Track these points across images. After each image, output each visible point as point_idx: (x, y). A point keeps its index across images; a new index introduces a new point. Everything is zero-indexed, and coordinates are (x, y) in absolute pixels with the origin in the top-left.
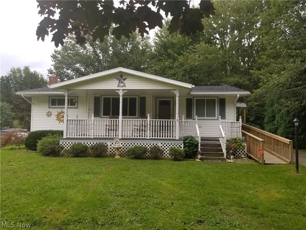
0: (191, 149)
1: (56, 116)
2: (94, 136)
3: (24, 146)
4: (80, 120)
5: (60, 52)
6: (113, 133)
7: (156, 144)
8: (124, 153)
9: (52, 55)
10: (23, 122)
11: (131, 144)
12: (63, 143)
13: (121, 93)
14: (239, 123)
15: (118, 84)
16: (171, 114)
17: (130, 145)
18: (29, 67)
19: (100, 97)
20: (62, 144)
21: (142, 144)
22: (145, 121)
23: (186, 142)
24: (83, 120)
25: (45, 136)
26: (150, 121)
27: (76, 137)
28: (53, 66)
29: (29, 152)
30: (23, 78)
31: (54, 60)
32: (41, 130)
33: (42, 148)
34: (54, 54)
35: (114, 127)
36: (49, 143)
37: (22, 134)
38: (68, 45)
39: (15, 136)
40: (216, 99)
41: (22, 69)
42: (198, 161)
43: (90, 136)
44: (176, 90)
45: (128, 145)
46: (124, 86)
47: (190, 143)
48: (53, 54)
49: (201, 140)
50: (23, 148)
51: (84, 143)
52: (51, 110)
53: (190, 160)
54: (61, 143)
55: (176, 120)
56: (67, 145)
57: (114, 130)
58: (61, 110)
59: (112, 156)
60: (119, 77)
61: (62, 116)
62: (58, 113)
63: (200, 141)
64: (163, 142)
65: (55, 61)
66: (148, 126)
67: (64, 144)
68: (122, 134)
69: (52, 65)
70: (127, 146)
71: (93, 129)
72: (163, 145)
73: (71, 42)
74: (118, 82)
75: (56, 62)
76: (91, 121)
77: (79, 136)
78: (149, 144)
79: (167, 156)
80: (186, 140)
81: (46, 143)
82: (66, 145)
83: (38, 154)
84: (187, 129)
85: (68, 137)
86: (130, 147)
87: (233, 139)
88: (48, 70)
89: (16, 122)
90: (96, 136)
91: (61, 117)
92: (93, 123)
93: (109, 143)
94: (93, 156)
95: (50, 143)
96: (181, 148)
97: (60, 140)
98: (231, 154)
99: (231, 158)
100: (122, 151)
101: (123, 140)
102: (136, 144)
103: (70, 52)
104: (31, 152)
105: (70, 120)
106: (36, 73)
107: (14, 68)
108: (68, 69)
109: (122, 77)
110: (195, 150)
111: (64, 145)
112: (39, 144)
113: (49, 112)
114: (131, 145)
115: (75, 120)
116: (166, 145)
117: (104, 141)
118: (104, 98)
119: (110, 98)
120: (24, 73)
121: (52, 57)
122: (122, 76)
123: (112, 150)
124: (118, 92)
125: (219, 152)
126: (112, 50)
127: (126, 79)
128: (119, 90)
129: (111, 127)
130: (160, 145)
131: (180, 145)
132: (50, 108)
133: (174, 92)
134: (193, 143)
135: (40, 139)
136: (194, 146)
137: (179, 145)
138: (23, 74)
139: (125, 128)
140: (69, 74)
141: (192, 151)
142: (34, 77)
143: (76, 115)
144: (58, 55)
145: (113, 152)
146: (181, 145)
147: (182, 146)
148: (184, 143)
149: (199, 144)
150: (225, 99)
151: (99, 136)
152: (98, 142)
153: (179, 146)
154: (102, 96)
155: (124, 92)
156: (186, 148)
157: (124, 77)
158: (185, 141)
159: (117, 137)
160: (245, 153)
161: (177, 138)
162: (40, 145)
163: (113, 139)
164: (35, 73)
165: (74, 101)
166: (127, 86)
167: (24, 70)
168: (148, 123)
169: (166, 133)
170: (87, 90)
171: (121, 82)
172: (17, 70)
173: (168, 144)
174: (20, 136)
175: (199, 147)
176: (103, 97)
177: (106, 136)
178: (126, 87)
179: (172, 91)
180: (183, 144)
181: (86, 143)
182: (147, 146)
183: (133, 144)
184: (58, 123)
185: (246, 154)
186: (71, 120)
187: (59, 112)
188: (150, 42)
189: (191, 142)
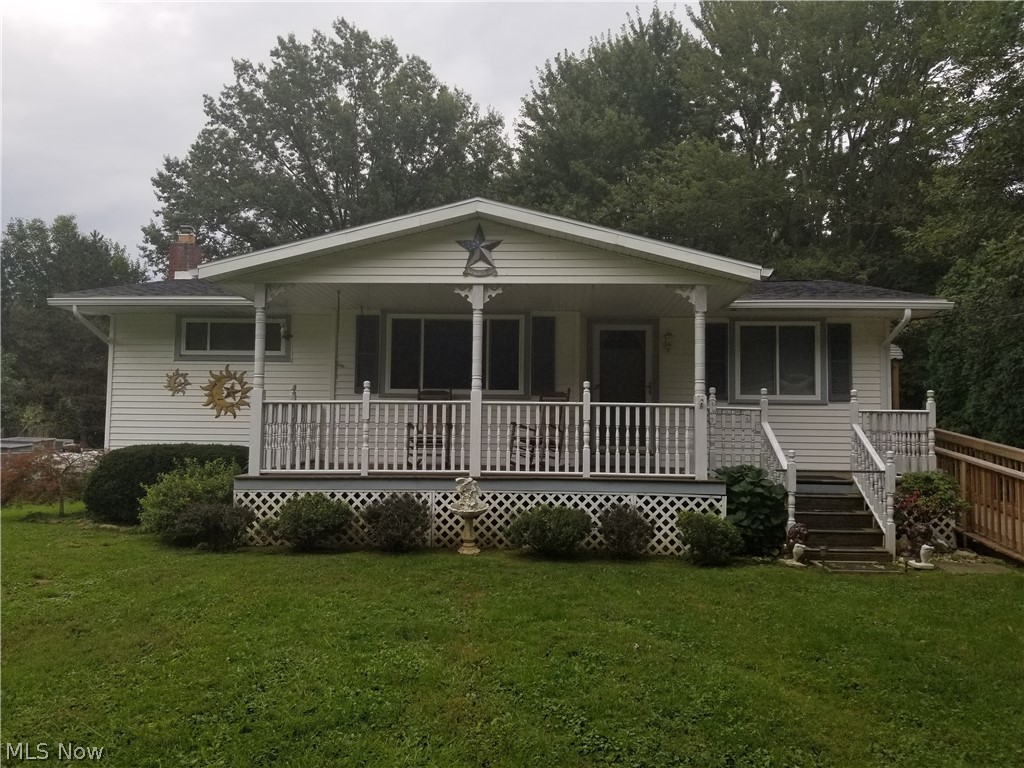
0: (757, 518)
1: (203, 389)
2: (371, 466)
3: (81, 506)
4: (304, 406)
5: (187, 167)
6: (439, 455)
7: (620, 500)
8: (490, 533)
9: (156, 177)
10: (54, 414)
11: (519, 498)
12: (246, 495)
13: (477, 300)
14: (924, 416)
15: (464, 265)
16: (647, 384)
17: (516, 501)
18: (73, 218)
19: (377, 317)
20: (243, 498)
21: (563, 499)
22: (572, 408)
23: (736, 489)
24: (309, 407)
25: (168, 467)
26: (593, 409)
27: (288, 470)
28: (161, 216)
29: (103, 529)
30: (52, 257)
31: (166, 195)
32: (150, 443)
33: (162, 517)
34: (165, 172)
35: (439, 433)
36: (191, 495)
37: (74, 461)
38: (214, 145)
39: (42, 466)
40: (817, 325)
41: (49, 223)
42: (793, 567)
43: (355, 466)
44: (693, 287)
45: (507, 504)
46: (491, 271)
47: (752, 494)
48: (160, 175)
49: (798, 482)
50: (79, 515)
51: (333, 495)
52: (185, 367)
53: (758, 563)
54: (238, 494)
55: (696, 404)
56: (265, 502)
57: (439, 442)
58: (223, 368)
59: (445, 546)
60: (472, 238)
61: (226, 389)
62: (212, 379)
63: (792, 486)
64: (647, 491)
65: (167, 200)
66: (586, 427)
67: (250, 498)
68: (483, 457)
69: (157, 214)
70: (504, 507)
71: (368, 442)
72: (647, 503)
73: (224, 133)
74: (466, 255)
75: (173, 201)
76: (360, 409)
77: (303, 465)
78: (588, 499)
79: (662, 545)
80: (737, 481)
81: (179, 495)
82: (259, 501)
83: (144, 540)
84: (728, 438)
85: (269, 470)
86: (514, 510)
87: (916, 478)
88: (144, 230)
89: (31, 414)
90: (381, 466)
91: (226, 392)
92: (366, 416)
93: (431, 496)
94: (369, 549)
95: (195, 497)
96: (718, 512)
97: (236, 484)
98: (919, 539)
99: (922, 552)
100: (485, 525)
101: (487, 485)
102: (538, 498)
103: (223, 169)
104: (111, 530)
105: (276, 405)
106: (100, 239)
107: (20, 221)
108: (213, 228)
109: (483, 239)
110: (775, 522)
111: (252, 501)
112: (151, 500)
113: (177, 374)
114: (519, 504)
115: (285, 405)
116: (660, 503)
117: (411, 489)
118: (396, 322)
119: (418, 322)
120: (54, 241)
121: (156, 183)
122: (480, 233)
123: (445, 522)
124: (467, 296)
125: (859, 528)
126: (370, 162)
127: (497, 243)
128: (470, 286)
129: (430, 432)
130: (632, 500)
131: (715, 502)
132: (180, 357)
133: (684, 294)
134: (766, 494)
135: (152, 480)
136: (769, 507)
137: (708, 502)
138: (52, 245)
139: (494, 437)
140: (218, 243)
141: (761, 527)
142: (91, 253)
143: (291, 387)
144: (178, 177)
145: (448, 531)
146: (718, 501)
147: (723, 506)
148: (729, 493)
149: (791, 499)
150: (849, 325)
151: (390, 467)
152: (390, 490)
153: (711, 505)
154: (385, 312)
155: (490, 297)
156: (741, 515)
157: (490, 238)
158: (732, 485)
159: (462, 470)
160: (948, 531)
161: (701, 474)
162: (153, 506)
163: (450, 478)
164: (94, 241)
165: (282, 329)
166: (500, 272)
167: (57, 230)
168: (587, 416)
169: (637, 454)
170: (339, 289)
171: (477, 255)
172: (31, 227)
173: (666, 498)
174: (63, 466)
175: (791, 510)
176: (390, 317)
177: (410, 466)
178: (496, 276)
179: (679, 292)
180: (725, 499)
181: (339, 496)
182: (582, 505)
183: (526, 498)
184: (213, 418)
185: (952, 535)
186: (280, 406)
187: (218, 374)
188: (502, 136)
189: (759, 490)
